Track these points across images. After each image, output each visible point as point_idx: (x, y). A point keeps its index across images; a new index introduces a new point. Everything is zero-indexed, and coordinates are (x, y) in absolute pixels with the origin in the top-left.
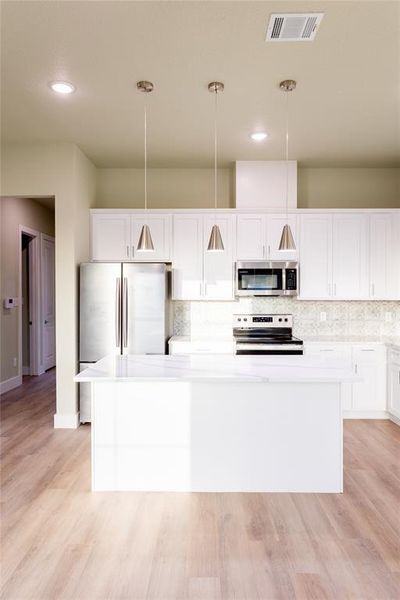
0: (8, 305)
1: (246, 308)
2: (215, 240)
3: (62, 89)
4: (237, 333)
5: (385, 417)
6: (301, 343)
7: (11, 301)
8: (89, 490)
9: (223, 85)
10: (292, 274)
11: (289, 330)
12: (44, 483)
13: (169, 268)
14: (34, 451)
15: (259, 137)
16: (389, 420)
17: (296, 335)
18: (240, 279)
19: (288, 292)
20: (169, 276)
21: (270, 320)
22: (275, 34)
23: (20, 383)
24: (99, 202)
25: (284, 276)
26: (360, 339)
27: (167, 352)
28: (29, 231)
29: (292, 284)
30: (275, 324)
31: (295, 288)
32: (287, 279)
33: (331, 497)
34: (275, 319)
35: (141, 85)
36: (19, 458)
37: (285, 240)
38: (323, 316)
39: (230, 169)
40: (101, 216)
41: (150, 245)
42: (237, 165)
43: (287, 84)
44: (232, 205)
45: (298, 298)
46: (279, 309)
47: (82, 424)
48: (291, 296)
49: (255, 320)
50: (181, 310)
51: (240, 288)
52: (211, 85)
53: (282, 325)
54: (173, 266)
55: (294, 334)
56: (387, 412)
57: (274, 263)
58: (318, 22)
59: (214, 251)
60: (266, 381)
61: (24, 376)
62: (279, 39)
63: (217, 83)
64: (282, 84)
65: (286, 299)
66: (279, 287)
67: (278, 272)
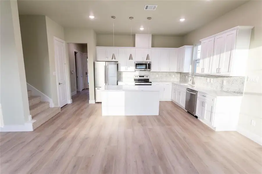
0: (72, 72)
1: (137, 74)
2: (131, 58)
3: (92, 17)
4: (135, 80)
5: (171, 100)
6: (151, 82)
7: (73, 71)
8: (101, 116)
9: (133, 18)
10: (149, 65)
11: (148, 79)
12: (90, 115)
13: (117, 63)
14: (86, 108)
15: (142, 29)
16: (172, 101)
17: (150, 81)
18: (136, 66)
19: (149, 70)
20: (118, 65)
21: (144, 77)
22: (146, 8)
23: (76, 93)
24: (98, 45)
25: (147, 65)
26: (166, 82)
27: (117, 85)
28: (76, 51)
29: (149, 68)
30: (145, 78)
31: (150, 69)
32: (148, 66)
33: (156, 116)
34: (145, 76)
35: (112, 17)
36: (83, 110)
37: (148, 58)
38: (157, 76)
39: (134, 36)
40: (99, 48)
41: (115, 59)
42: (136, 35)
43: (149, 18)
44: (134, 46)
45: (151, 71)
46: (146, 74)
47: (96, 102)
48: (149, 71)
49: (140, 77)
50: (120, 74)
51: (136, 68)
52: (130, 18)
53: (147, 78)
54: (119, 62)
55: (149, 80)
56: (171, 99)
57: (145, 62)
58: (156, 7)
59: (130, 60)
60: (142, 91)
61: (77, 91)
62: (148, 9)
63: (131, 17)
64: (148, 18)
65: (148, 71)
66: (146, 68)
67: (146, 64)
